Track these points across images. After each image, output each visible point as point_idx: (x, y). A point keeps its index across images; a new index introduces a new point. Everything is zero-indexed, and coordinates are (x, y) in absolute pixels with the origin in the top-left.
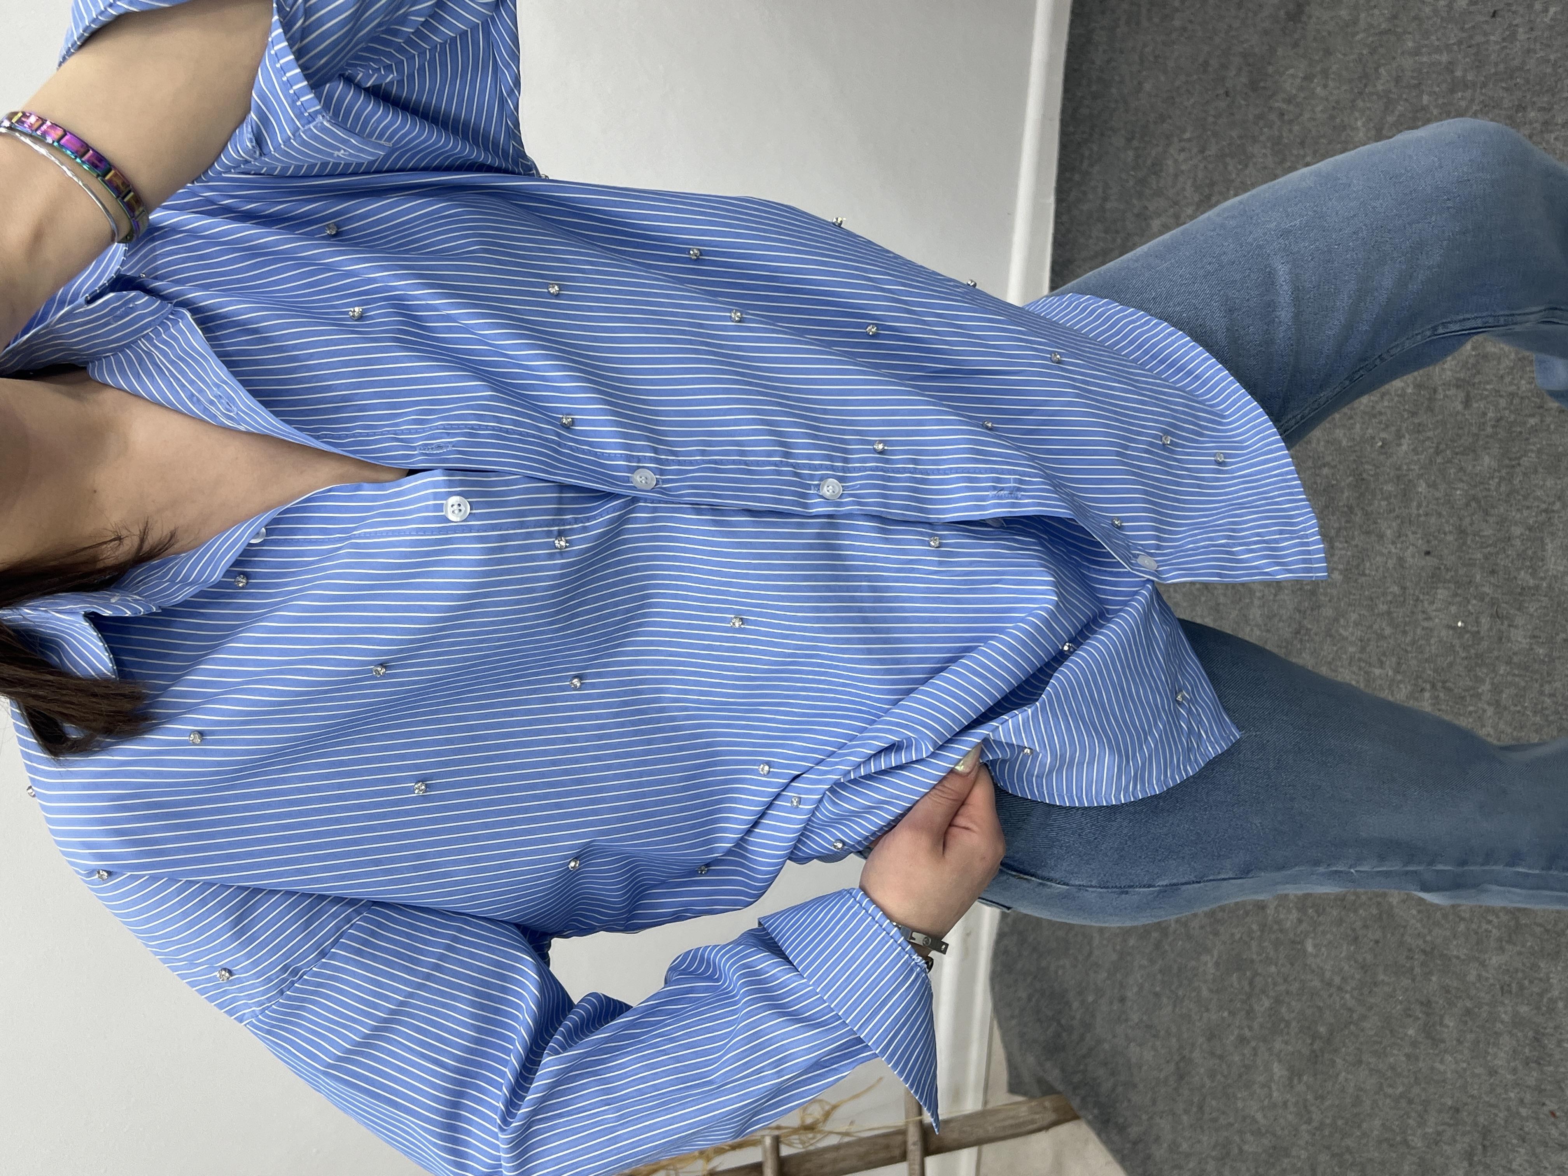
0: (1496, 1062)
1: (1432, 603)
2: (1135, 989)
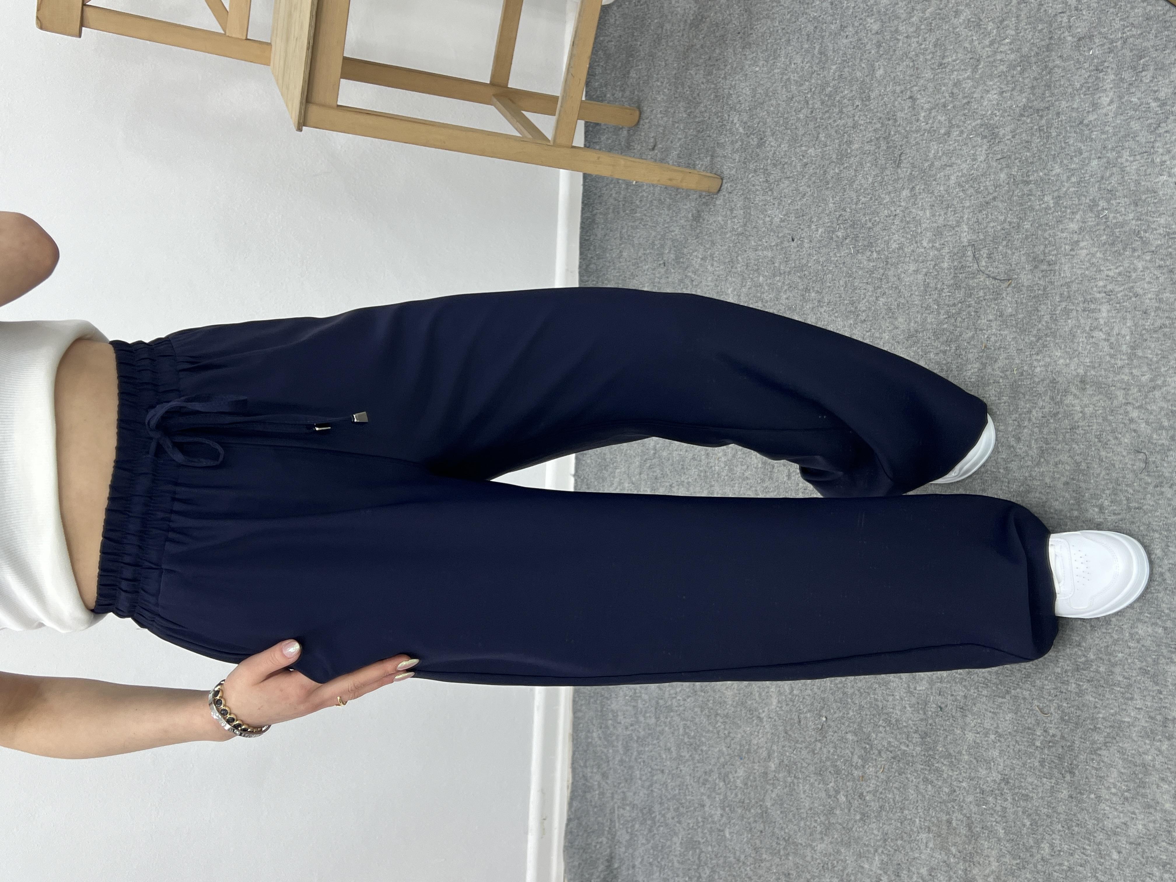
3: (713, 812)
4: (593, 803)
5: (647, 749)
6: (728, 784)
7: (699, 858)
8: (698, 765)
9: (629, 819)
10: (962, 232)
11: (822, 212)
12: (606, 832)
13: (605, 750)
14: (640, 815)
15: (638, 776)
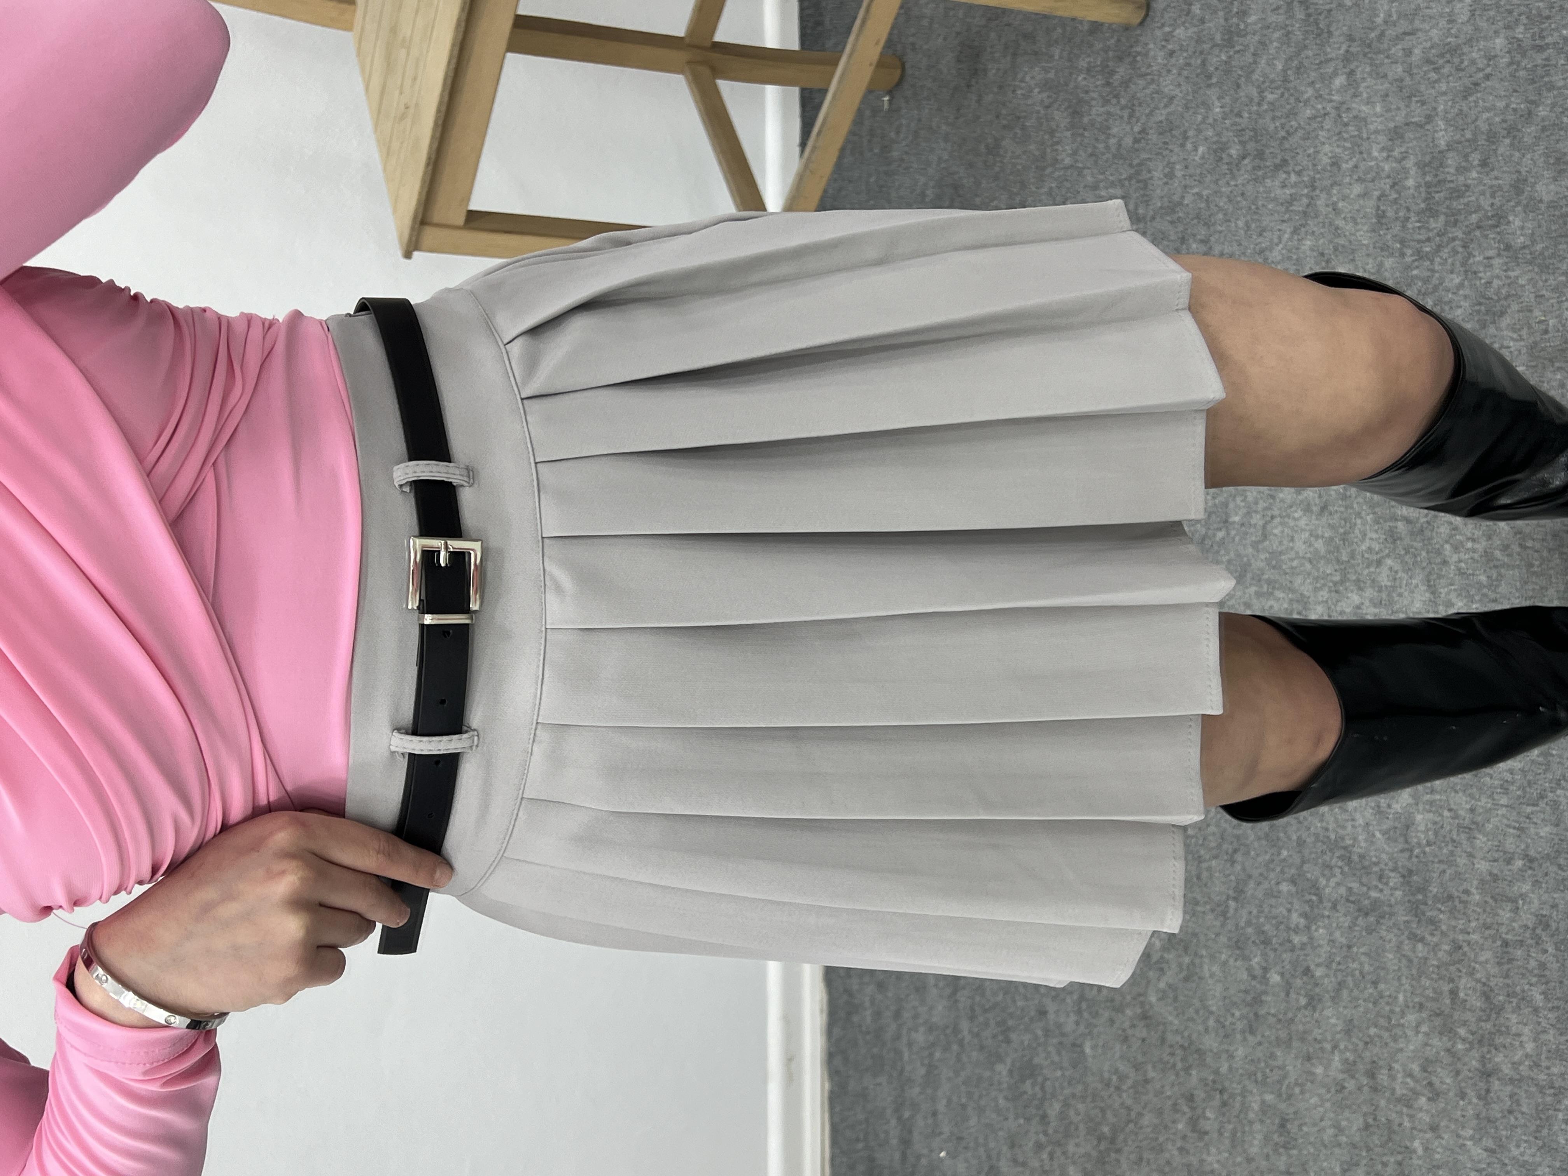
9: (925, 1045)
10: (1436, 131)
11: (1203, 121)
12: (888, 1068)
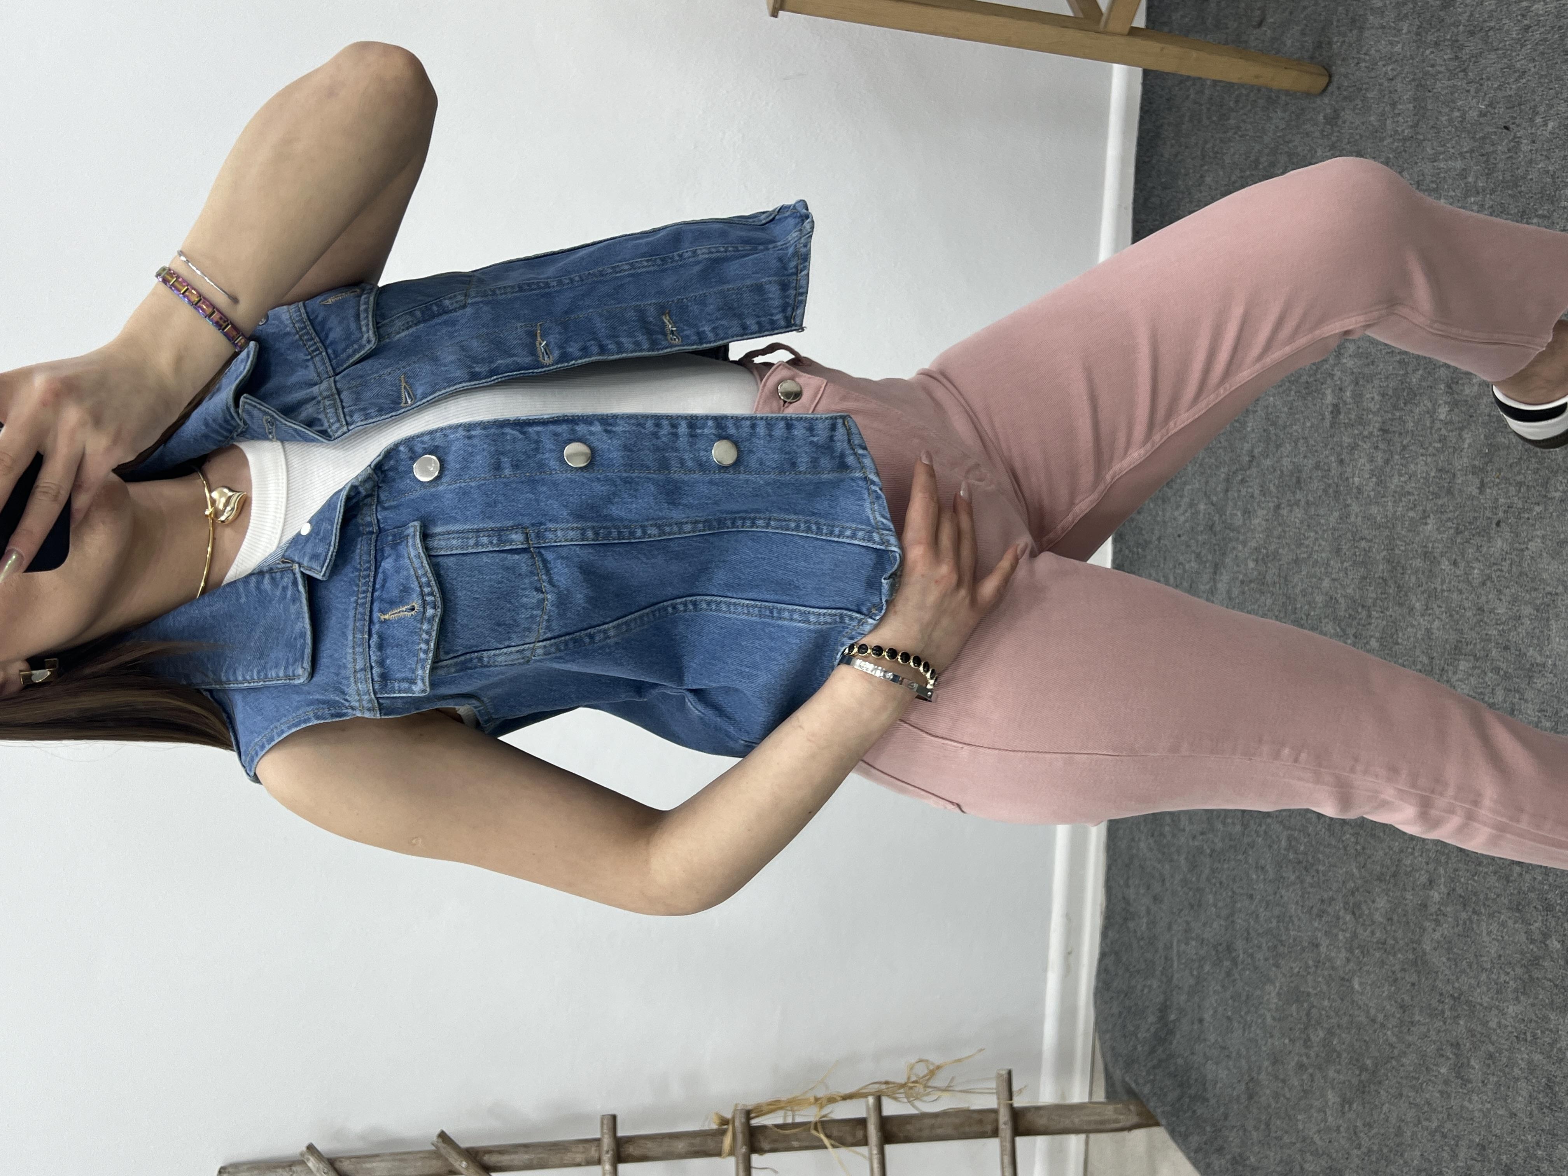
0: (1515, 1105)
1: (1455, 673)
2: (1211, 1012)
3: (1333, 954)
4: (1139, 934)
5: (1226, 866)
6: (1360, 916)
7: (1308, 1014)
8: (1309, 890)
9: (1195, 957)
12: (1158, 973)
13: (1159, 866)
14: (1214, 953)
15: (1211, 901)
